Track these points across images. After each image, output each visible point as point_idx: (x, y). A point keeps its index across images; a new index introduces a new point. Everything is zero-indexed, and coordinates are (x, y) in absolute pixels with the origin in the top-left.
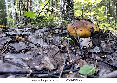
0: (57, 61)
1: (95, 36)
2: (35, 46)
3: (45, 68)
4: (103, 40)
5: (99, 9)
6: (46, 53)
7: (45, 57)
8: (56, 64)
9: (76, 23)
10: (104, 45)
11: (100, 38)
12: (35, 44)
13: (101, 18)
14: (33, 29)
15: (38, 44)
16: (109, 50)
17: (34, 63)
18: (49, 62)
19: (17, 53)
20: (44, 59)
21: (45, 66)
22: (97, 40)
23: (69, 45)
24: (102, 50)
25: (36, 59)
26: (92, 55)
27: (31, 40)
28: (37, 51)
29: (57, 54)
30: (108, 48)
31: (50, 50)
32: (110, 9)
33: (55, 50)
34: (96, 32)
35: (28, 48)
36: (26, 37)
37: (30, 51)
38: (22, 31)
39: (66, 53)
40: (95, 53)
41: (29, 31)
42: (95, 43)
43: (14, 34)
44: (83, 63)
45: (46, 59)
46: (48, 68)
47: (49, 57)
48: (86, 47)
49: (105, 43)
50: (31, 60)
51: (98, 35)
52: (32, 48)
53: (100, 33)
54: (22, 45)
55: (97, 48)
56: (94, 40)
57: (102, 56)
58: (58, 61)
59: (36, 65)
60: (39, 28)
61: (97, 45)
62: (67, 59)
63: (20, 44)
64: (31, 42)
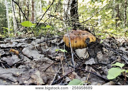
0: (47, 75)
1: (91, 47)
2: (28, 59)
3: (33, 83)
4: (99, 51)
5: (107, 13)
6: (39, 66)
7: (36, 71)
8: (45, 78)
9: (72, 33)
10: (100, 56)
11: (97, 49)
12: (29, 57)
13: (108, 22)
14: (29, 39)
15: (31, 57)
16: (105, 61)
17: (23, 79)
18: (39, 77)
19: (9, 67)
20: (35, 74)
21: (34, 81)
22: (93, 51)
23: (64, 57)
24: (98, 61)
25: (27, 74)
26: (86, 67)
27: (25, 53)
28: (30, 64)
29: (50, 68)
30: (104, 59)
31: (43, 63)
32: (118, 12)
33: (48, 63)
34: (92, 42)
35: (21, 62)
36: (21, 49)
37: (22, 65)
38: (18, 42)
39: (60, 65)
40: (89, 65)
41: (25, 42)
42: (91, 54)
43: (8, 46)
44: (75, 76)
45: (36, 73)
46: (37, 83)
47: (40, 71)
48: (83, 58)
49: (101, 54)
50: (21, 75)
51: (94, 46)
52: (25, 61)
53: (96, 44)
54: (15, 59)
55: (92, 59)
56: (90, 51)
57: (97, 68)
58: (49, 75)
59: (25, 80)
60: (37, 38)
61: (93, 56)
62: (60, 72)
63: (13, 57)
64: (25, 55)
